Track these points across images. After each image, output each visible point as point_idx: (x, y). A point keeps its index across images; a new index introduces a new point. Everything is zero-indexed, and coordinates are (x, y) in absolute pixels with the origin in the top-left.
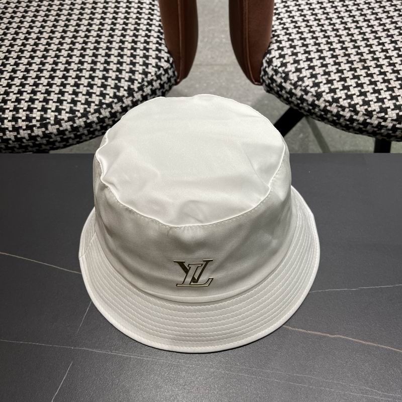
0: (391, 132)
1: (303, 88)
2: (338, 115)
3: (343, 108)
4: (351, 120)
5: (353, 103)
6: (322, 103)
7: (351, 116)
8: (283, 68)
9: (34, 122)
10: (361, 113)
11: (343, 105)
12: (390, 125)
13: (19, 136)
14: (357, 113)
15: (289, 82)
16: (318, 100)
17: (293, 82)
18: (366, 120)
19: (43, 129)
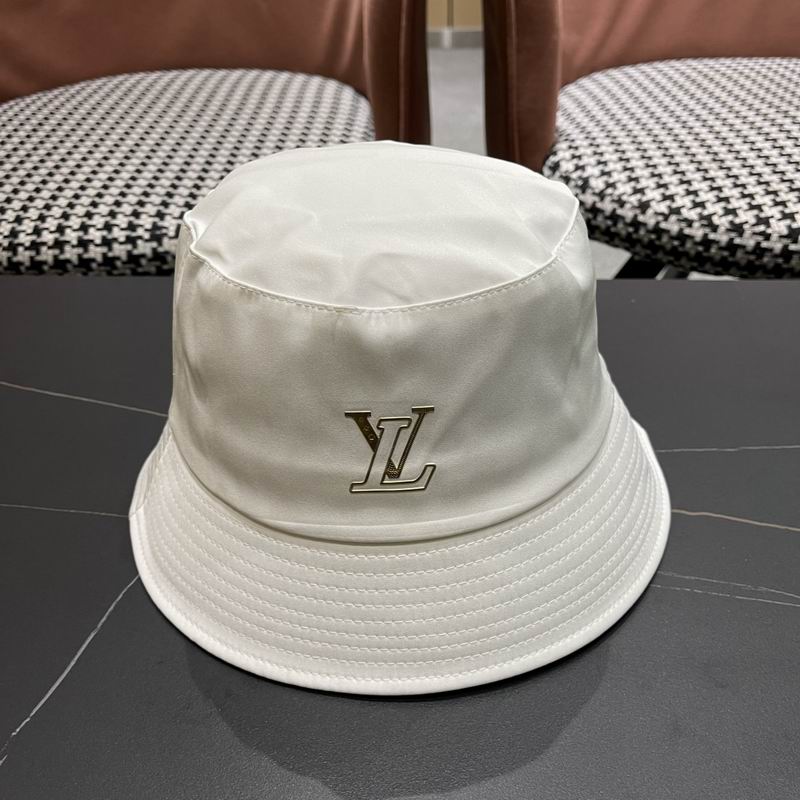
0: (780, 260)
1: (616, 198)
2: (682, 237)
3: (690, 223)
4: (706, 242)
5: (706, 213)
6: (650, 218)
7: (706, 235)
8: (579, 173)
9: (140, 232)
10: (722, 229)
11: (690, 218)
12: (778, 247)
13: (110, 255)
14: (715, 228)
15: (589, 191)
16: (643, 212)
17: (597, 191)
18: (732, 240)
19: (154, 244)
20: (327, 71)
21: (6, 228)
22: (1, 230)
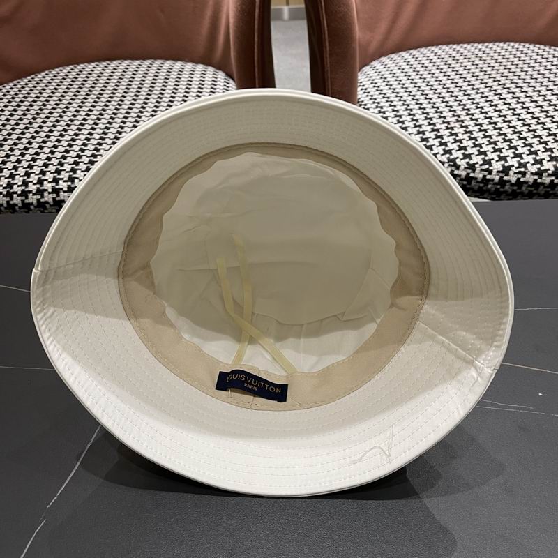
0: (499, 187)
5: (452, 157)
10: (462, 168)
12: (497, 178)
14: (458, 167)
18: (468, 174)
20: (207, 61)
21: (4, 182)
22: (1, 183)
